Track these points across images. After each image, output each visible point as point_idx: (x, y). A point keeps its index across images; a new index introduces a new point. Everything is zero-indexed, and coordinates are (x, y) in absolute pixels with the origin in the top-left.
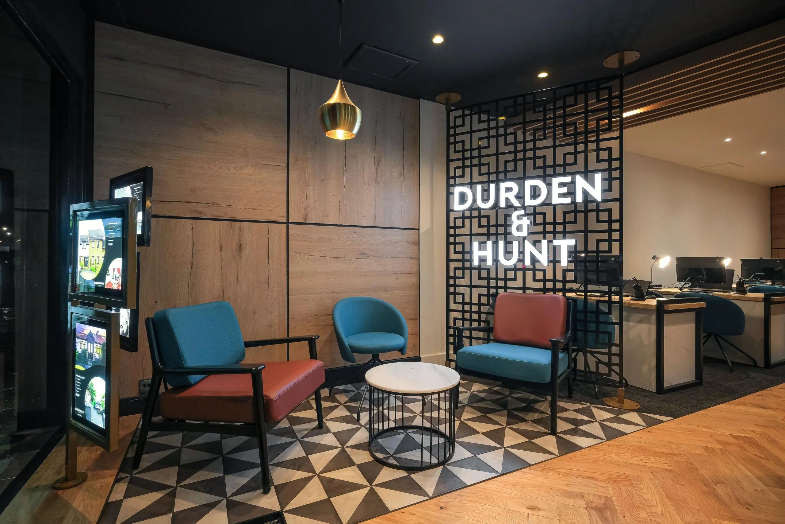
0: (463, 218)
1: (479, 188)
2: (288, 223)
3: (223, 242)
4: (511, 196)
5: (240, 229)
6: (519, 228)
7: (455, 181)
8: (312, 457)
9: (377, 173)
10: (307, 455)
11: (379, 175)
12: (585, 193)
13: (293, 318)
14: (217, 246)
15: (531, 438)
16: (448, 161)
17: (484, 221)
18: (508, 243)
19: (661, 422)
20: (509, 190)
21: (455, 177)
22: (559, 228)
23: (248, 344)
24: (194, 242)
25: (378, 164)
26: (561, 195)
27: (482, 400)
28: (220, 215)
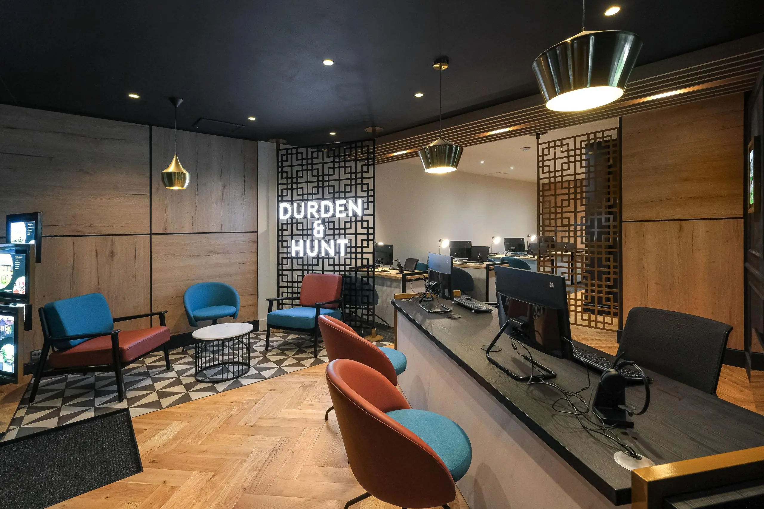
0: (287, 224)
1: (295, 204)
2: (151, 234)
3: (98, 251)
4: (314, 211)
5: (112, 241)
6: (318, 232)
7: (282, 198)
8: (155, 384)
9: (223, 195)
10: (153, 383)
11: (224, 196)
12: (353, 211)
13: (155, 300)
14: (94, 254)
15: (299, 361)
16: (278, 184)
17: (300, 227)
18: (312, 241)
19: (386, 345)
20: (312, 207)
21: (282, 196)
22: (342, 232)
23: (115, 320)
24: (75, 252)
25: (224, 187)
26: (341, 212)
27: (290, 343)
28: (96, 232)
